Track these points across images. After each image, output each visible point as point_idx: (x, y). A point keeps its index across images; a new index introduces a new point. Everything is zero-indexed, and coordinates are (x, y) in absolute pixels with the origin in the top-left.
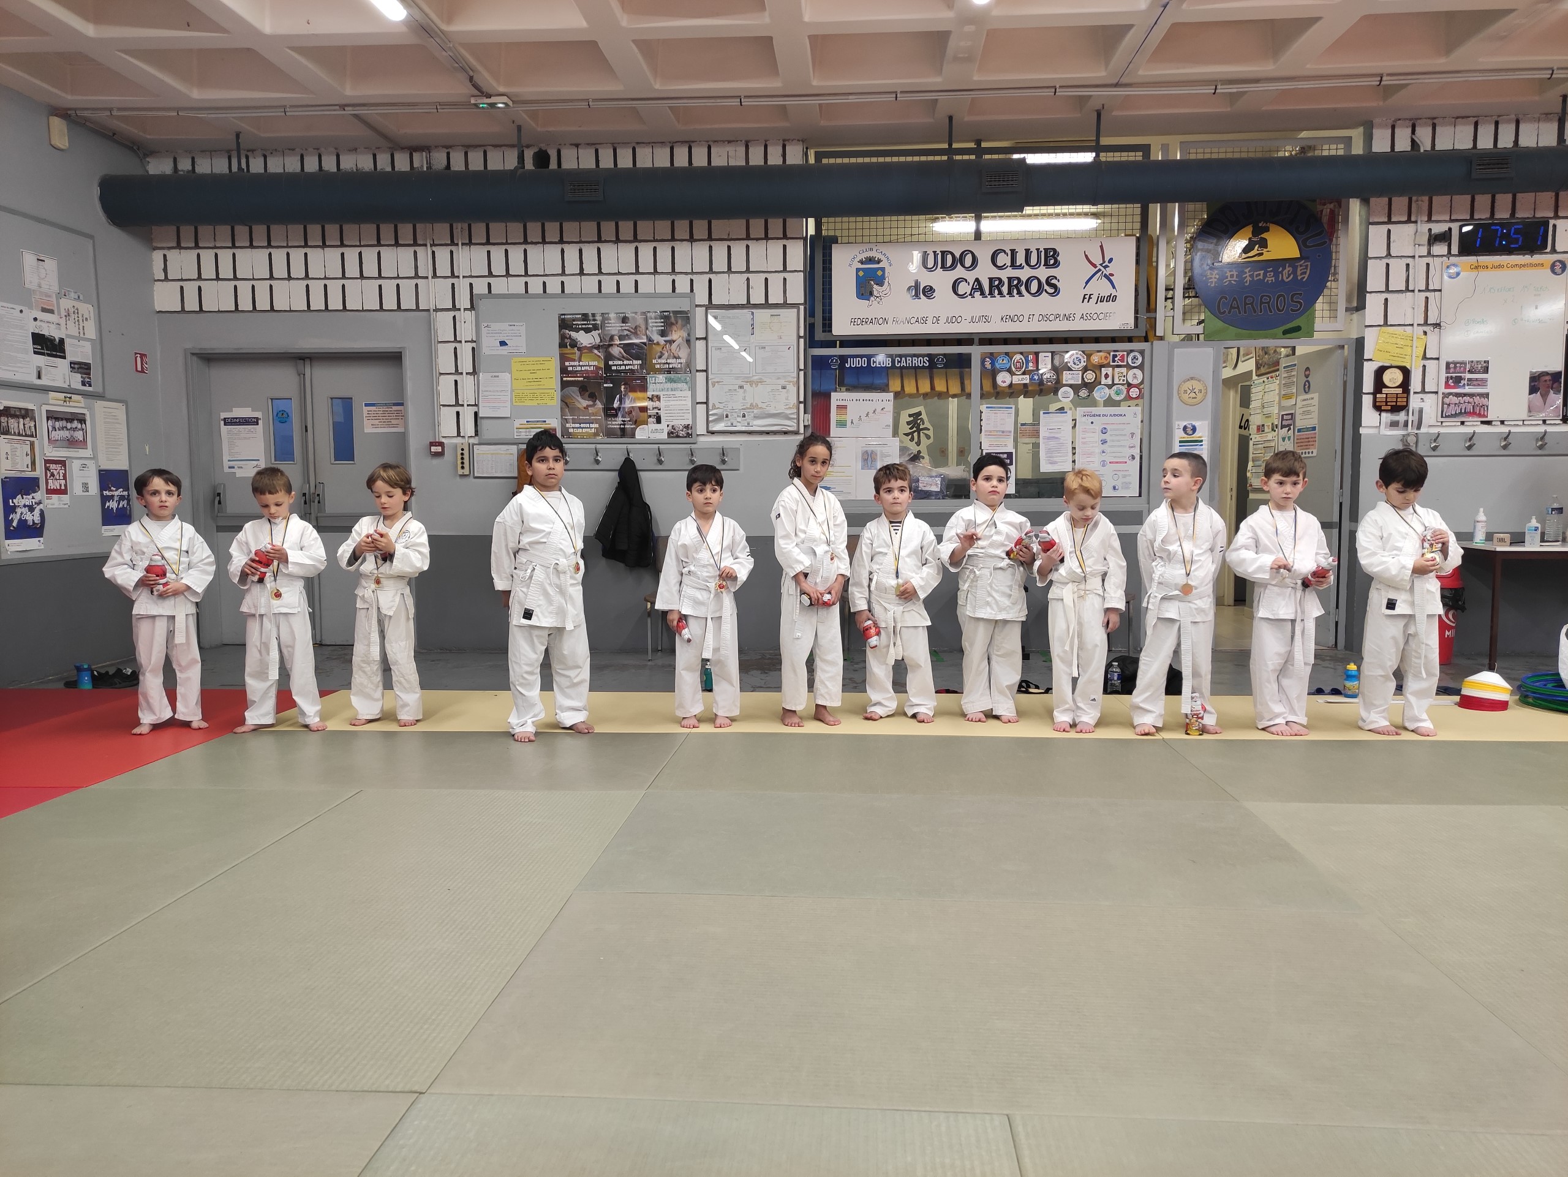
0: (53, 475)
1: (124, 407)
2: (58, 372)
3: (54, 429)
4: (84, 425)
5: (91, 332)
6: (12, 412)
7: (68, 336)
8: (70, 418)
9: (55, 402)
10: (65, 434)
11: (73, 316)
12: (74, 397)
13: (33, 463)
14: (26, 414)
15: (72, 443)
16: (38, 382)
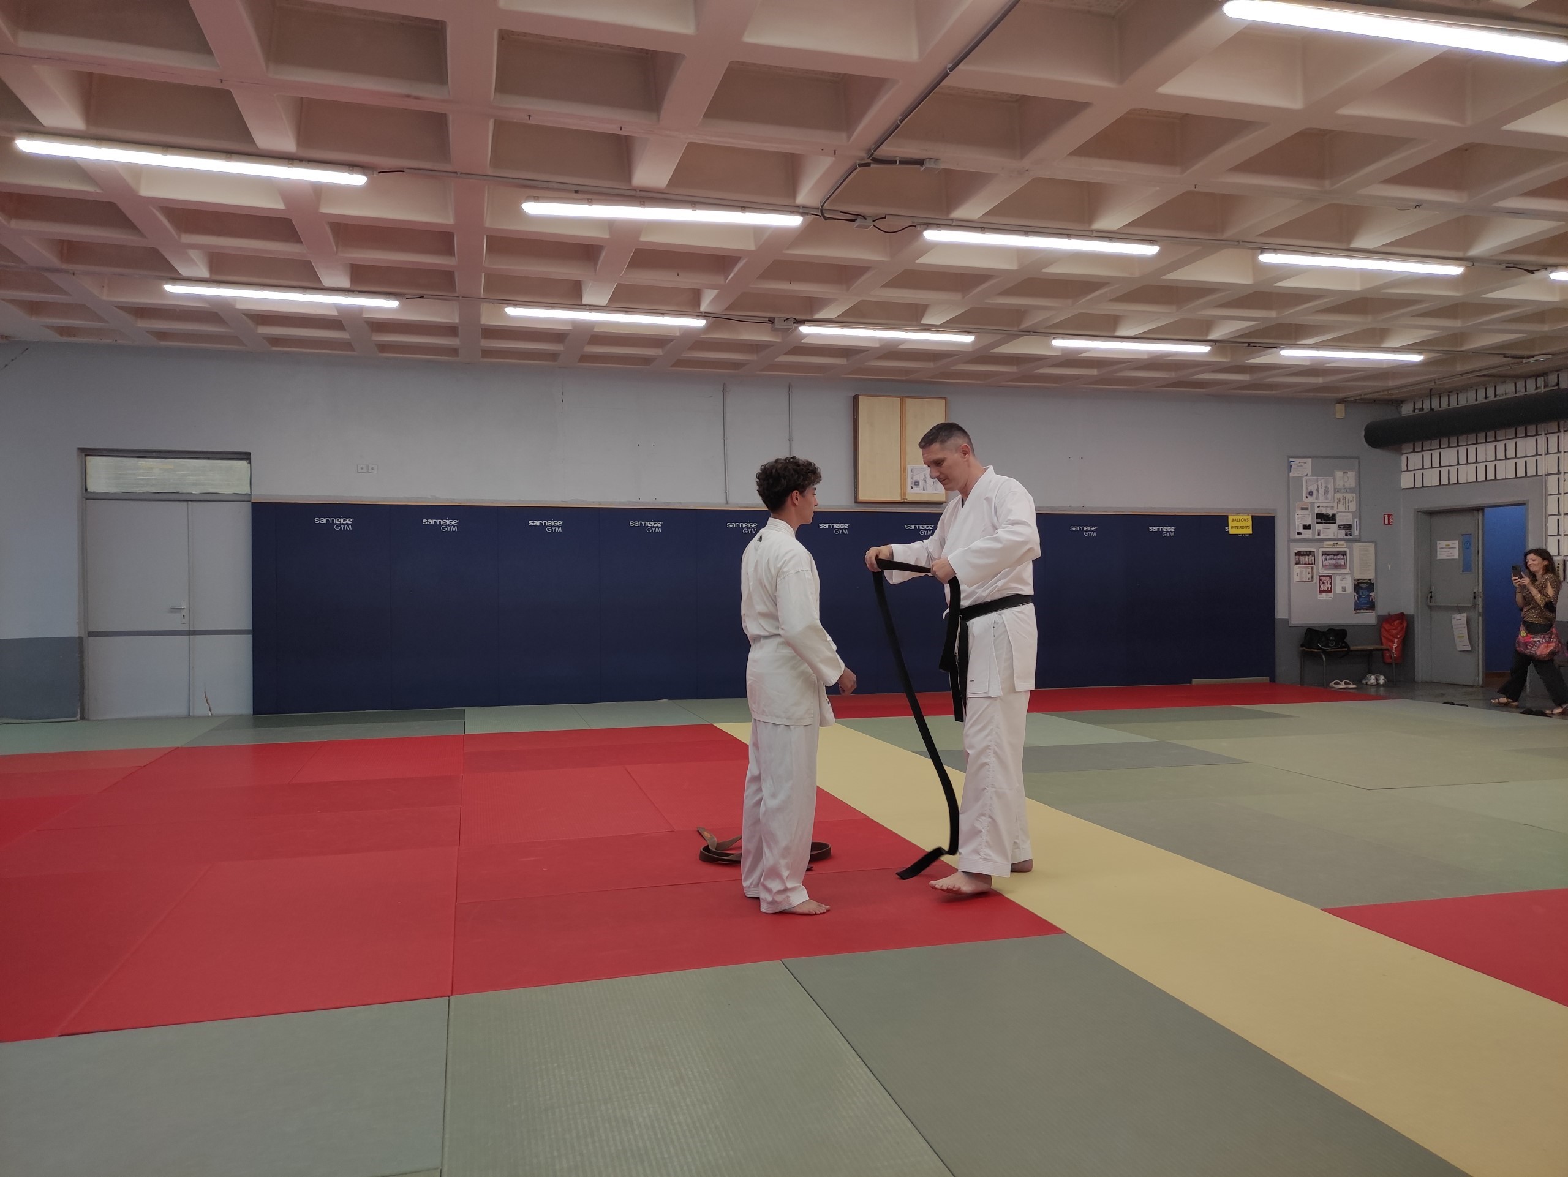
0: (1323, 583)
1: (1374, 545)
2: (1331, 531)
3: (1326, 559)
4: (1345, 557)
5: (1353, 507)
6: (1302, 553)
7: (1338, 512)
8: (1337, 554)
9: (1328, 547)
10: (1333, 562)
11: (1342, 501)
12: (1339, 543)
13: (1312, 577)
14: (1309, 553)
15: (1337, 566)
16: (1319, 537)
